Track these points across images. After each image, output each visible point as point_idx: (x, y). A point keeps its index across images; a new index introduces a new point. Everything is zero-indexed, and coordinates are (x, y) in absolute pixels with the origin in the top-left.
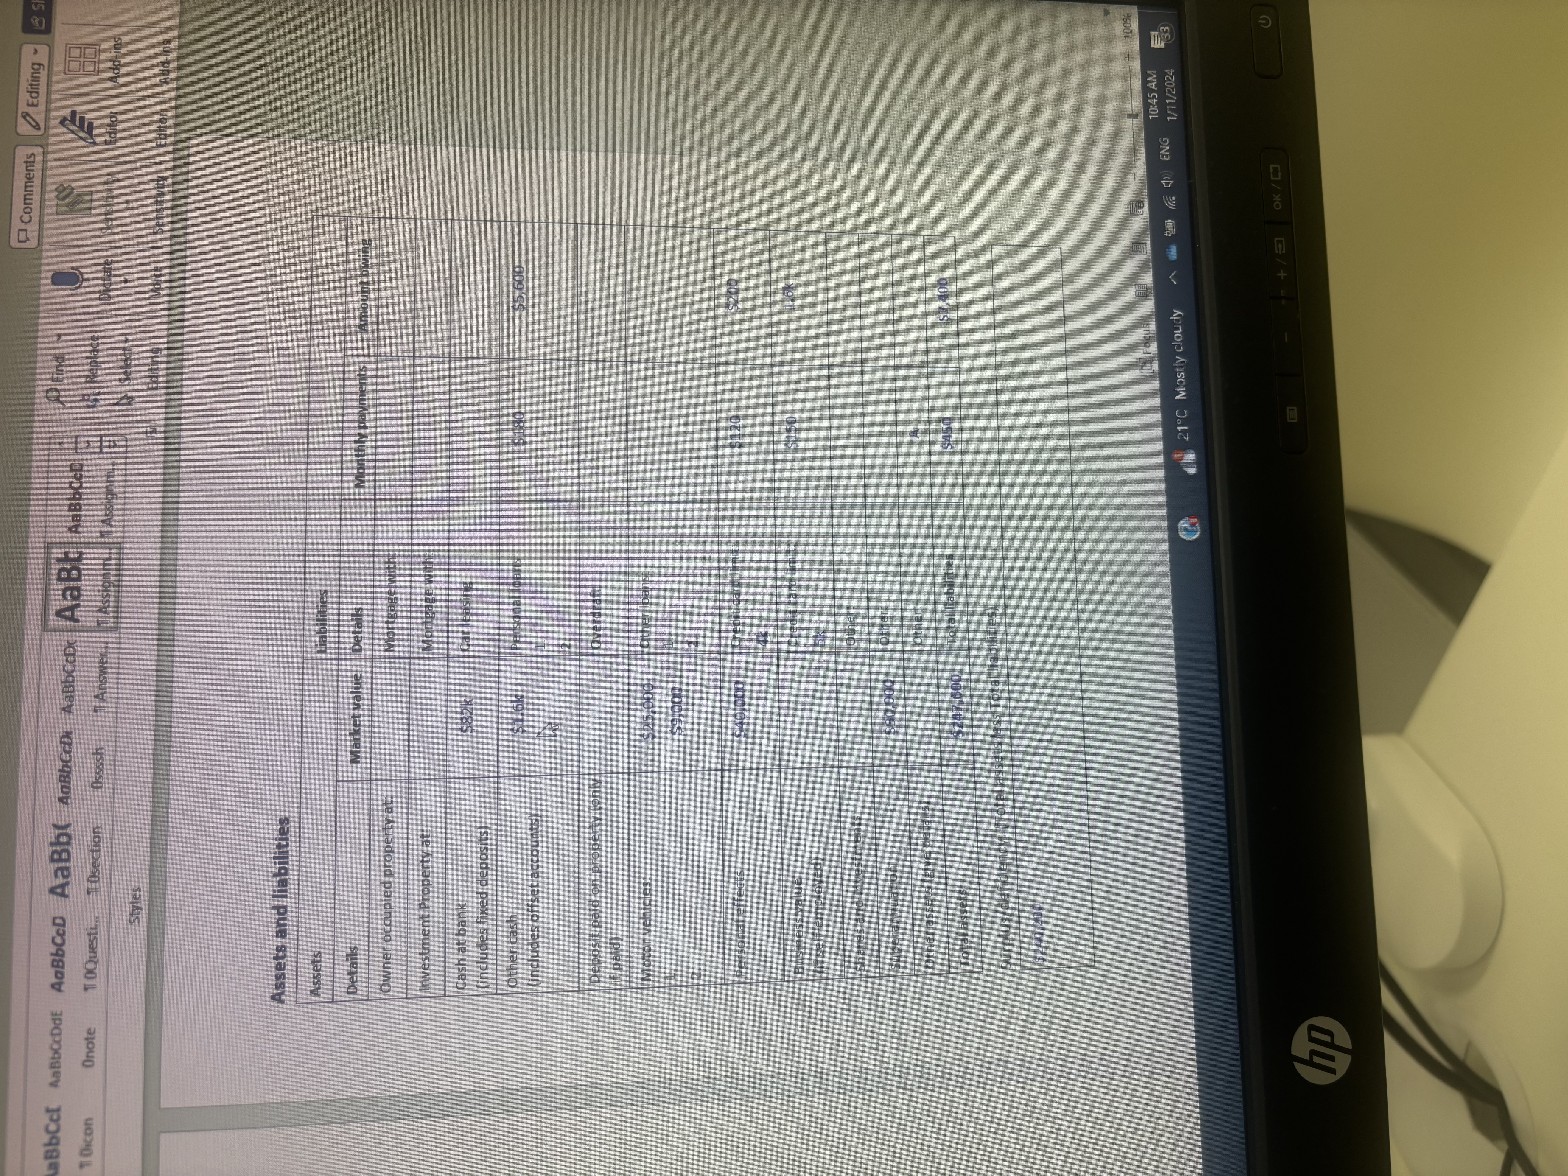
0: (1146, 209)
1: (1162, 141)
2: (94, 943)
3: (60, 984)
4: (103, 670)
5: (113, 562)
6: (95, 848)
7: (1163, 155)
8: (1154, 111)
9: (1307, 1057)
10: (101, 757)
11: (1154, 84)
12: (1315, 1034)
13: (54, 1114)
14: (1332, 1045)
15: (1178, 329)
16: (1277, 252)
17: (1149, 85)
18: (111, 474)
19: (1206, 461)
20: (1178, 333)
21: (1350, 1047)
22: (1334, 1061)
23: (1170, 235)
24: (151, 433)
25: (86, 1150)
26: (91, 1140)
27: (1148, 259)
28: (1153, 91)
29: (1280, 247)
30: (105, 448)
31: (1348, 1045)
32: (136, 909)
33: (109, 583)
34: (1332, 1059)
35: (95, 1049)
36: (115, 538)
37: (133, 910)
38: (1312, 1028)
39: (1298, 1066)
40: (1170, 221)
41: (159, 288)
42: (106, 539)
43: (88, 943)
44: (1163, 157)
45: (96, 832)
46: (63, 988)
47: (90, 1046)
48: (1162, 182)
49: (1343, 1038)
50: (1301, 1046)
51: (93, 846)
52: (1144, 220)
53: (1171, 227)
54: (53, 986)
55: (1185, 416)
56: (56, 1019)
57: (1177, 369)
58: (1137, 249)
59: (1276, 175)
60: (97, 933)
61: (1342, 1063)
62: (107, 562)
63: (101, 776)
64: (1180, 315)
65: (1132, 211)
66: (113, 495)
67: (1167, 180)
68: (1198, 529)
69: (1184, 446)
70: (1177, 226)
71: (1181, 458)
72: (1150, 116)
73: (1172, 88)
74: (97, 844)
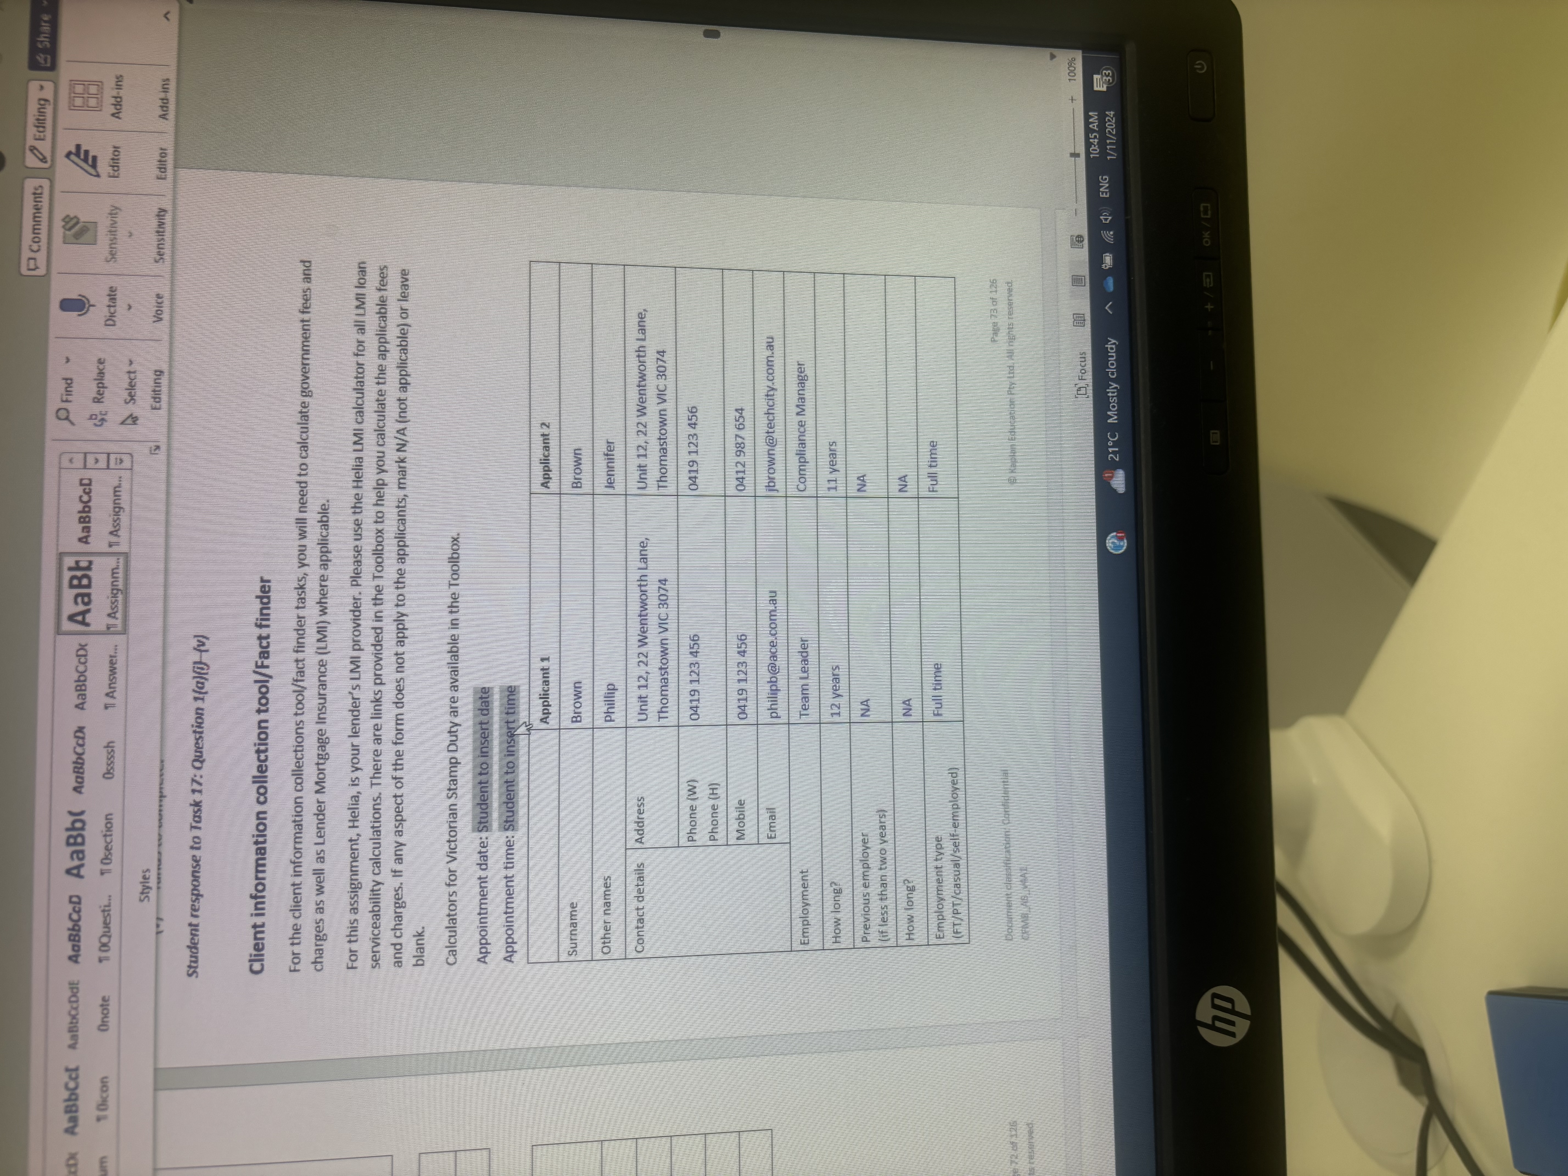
0: (1086, 242)
1: (1102, 178)
2: (108, 918)
3: (77, 956)
4: (113, 671)
5: (121, 571)
6: (108, 833)
7: (1103, 193)
8: (1095, 150)
9: (1209, 1022)
10: (112, 751)
11: (1095, 124)
12: (1217, 1001)
13: (73, 1073)
14: (1233, 1012)
15: (1112, 356)
16: (1205, 285)
17: (1091, 126)
18: (117, 489)
19: (1134, 481)
20: (1112, 360)
21: (1249, 1013)
22: (1235, 1026)
23: (1107, 268)
24: (155, 450)
25: (103, 1105)
26: (108, 1096)
27: (1086, 290)
28: (1094, 131)
29: (1208, 281)
30: (112, 465)
32: (145, 890)
33: (118, 590)
34: (1233, 1024)
35: (110, 1015)
36: (123, 548)
37: (144, 889)
38: (1214, 996)
39: (1202, 1031)
40: (1108, 254)
41: (160, 314)
42: (115, 549)
43: (101, 919)
44: (1103, 194)
45: (108, 819)
46: (80, 959)
47: (105, 1012)
48: (1101, 217)
49: (1243, 1005)
50: (1204, 1011)
51: (107, 831)
52: (1083, 253)
53: (1108, 260)
54: (70, 958)
55: (1116, 439)
56: (74, 988)
57: (1110, 394)
58: (1076, 280)
59: (1206, 213)
60: (109, 910)
61: (1242, 1028)
62: (115, 571)
63: (112, 768)
64: (1114, 344)
65: (1073, 245)
66: (120, 508)
67: (1106, 215)
68: (1125, 544)
69: (1114, 466)
70: (1115, 260)
71: (1112, 477)
72: (1092, 156)
73: (1112, 129)
74: (109, 829)
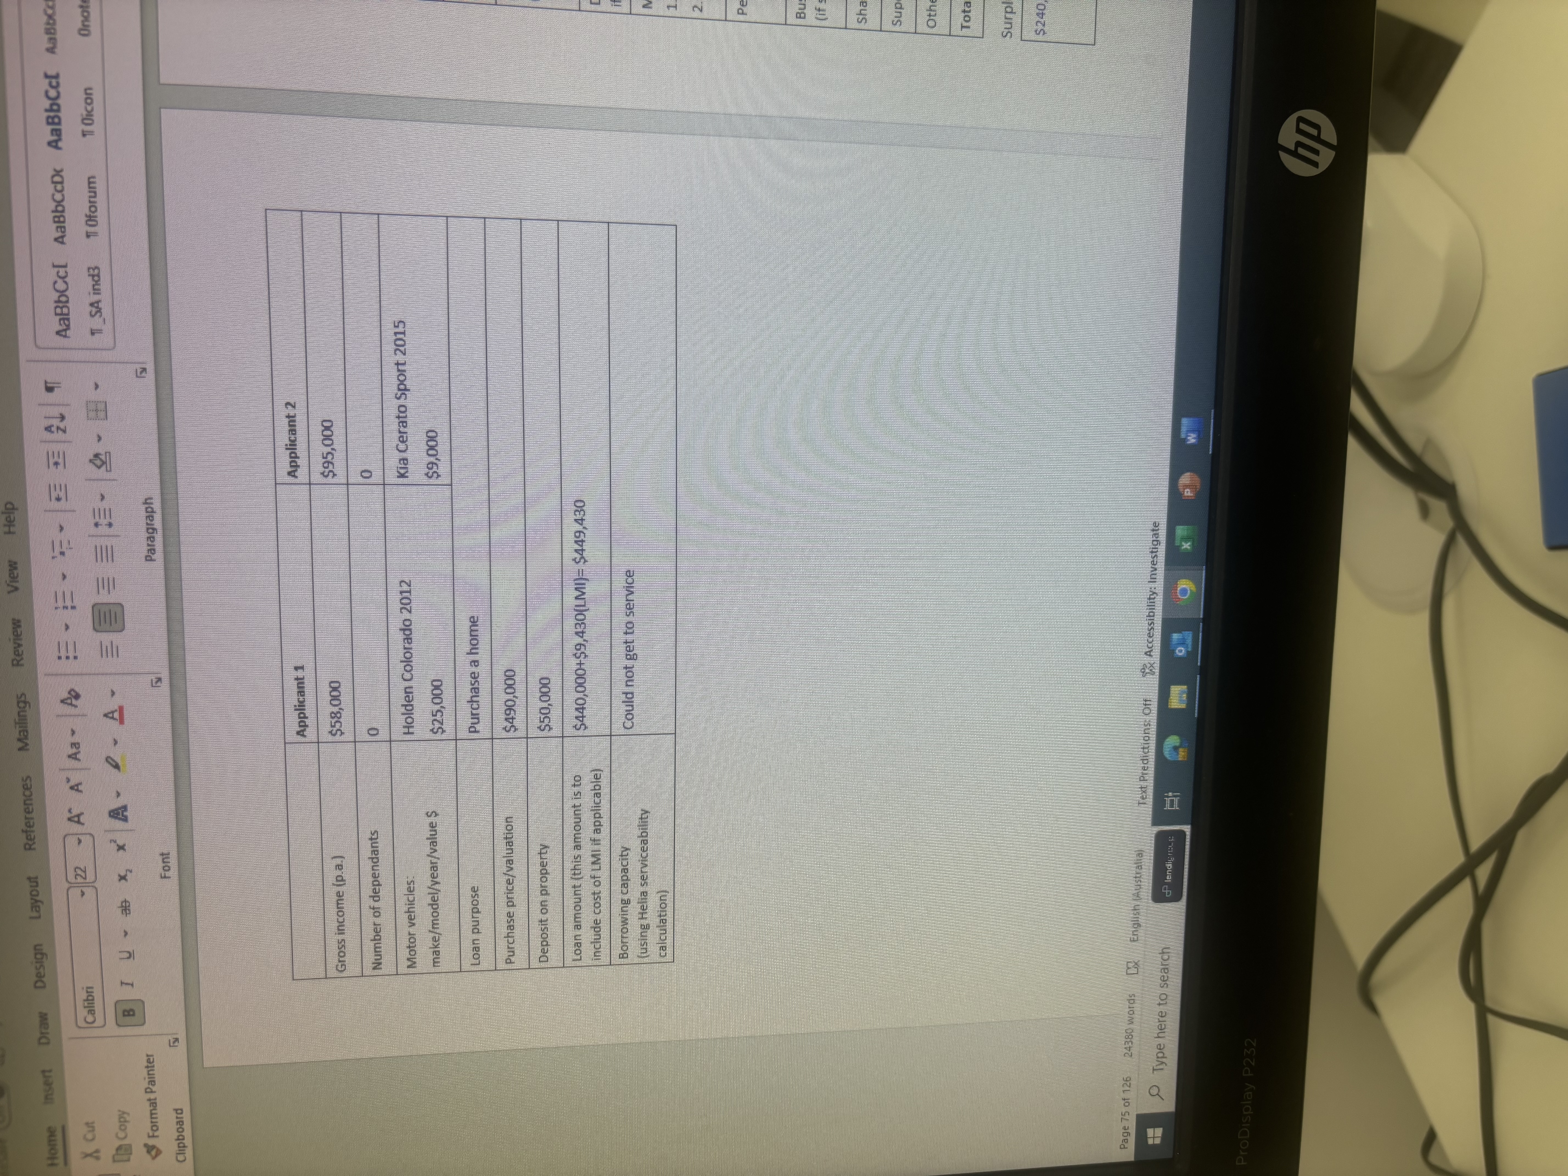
9: (1292, 148)
12: (1303, 126)
13: (53, 79)
14: (1318, 139)
21: (1335, 143)
22: (1318, 155)
25: (88, 119)
26: (92, 110)
31: (1334, 141)
34: (1316, 152)
35: (91, 17)
38: (1300, 119)
39: (1284, 156)
47: (86, 14)
49: (1329, 133)
50: (1288, 135)
61: (1326, 158)
